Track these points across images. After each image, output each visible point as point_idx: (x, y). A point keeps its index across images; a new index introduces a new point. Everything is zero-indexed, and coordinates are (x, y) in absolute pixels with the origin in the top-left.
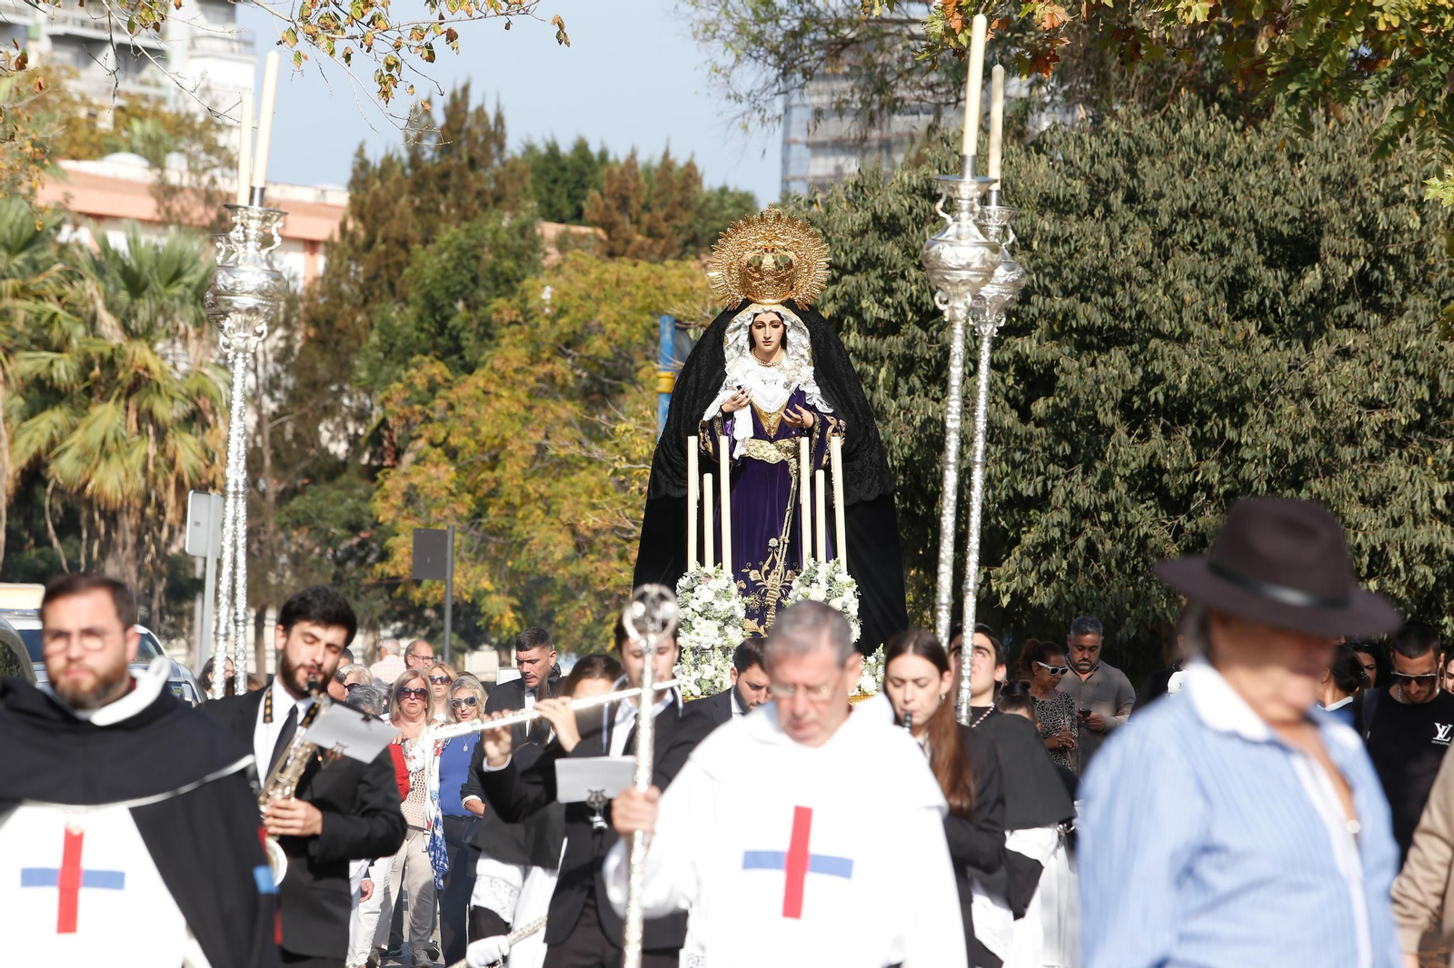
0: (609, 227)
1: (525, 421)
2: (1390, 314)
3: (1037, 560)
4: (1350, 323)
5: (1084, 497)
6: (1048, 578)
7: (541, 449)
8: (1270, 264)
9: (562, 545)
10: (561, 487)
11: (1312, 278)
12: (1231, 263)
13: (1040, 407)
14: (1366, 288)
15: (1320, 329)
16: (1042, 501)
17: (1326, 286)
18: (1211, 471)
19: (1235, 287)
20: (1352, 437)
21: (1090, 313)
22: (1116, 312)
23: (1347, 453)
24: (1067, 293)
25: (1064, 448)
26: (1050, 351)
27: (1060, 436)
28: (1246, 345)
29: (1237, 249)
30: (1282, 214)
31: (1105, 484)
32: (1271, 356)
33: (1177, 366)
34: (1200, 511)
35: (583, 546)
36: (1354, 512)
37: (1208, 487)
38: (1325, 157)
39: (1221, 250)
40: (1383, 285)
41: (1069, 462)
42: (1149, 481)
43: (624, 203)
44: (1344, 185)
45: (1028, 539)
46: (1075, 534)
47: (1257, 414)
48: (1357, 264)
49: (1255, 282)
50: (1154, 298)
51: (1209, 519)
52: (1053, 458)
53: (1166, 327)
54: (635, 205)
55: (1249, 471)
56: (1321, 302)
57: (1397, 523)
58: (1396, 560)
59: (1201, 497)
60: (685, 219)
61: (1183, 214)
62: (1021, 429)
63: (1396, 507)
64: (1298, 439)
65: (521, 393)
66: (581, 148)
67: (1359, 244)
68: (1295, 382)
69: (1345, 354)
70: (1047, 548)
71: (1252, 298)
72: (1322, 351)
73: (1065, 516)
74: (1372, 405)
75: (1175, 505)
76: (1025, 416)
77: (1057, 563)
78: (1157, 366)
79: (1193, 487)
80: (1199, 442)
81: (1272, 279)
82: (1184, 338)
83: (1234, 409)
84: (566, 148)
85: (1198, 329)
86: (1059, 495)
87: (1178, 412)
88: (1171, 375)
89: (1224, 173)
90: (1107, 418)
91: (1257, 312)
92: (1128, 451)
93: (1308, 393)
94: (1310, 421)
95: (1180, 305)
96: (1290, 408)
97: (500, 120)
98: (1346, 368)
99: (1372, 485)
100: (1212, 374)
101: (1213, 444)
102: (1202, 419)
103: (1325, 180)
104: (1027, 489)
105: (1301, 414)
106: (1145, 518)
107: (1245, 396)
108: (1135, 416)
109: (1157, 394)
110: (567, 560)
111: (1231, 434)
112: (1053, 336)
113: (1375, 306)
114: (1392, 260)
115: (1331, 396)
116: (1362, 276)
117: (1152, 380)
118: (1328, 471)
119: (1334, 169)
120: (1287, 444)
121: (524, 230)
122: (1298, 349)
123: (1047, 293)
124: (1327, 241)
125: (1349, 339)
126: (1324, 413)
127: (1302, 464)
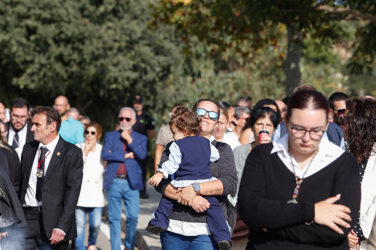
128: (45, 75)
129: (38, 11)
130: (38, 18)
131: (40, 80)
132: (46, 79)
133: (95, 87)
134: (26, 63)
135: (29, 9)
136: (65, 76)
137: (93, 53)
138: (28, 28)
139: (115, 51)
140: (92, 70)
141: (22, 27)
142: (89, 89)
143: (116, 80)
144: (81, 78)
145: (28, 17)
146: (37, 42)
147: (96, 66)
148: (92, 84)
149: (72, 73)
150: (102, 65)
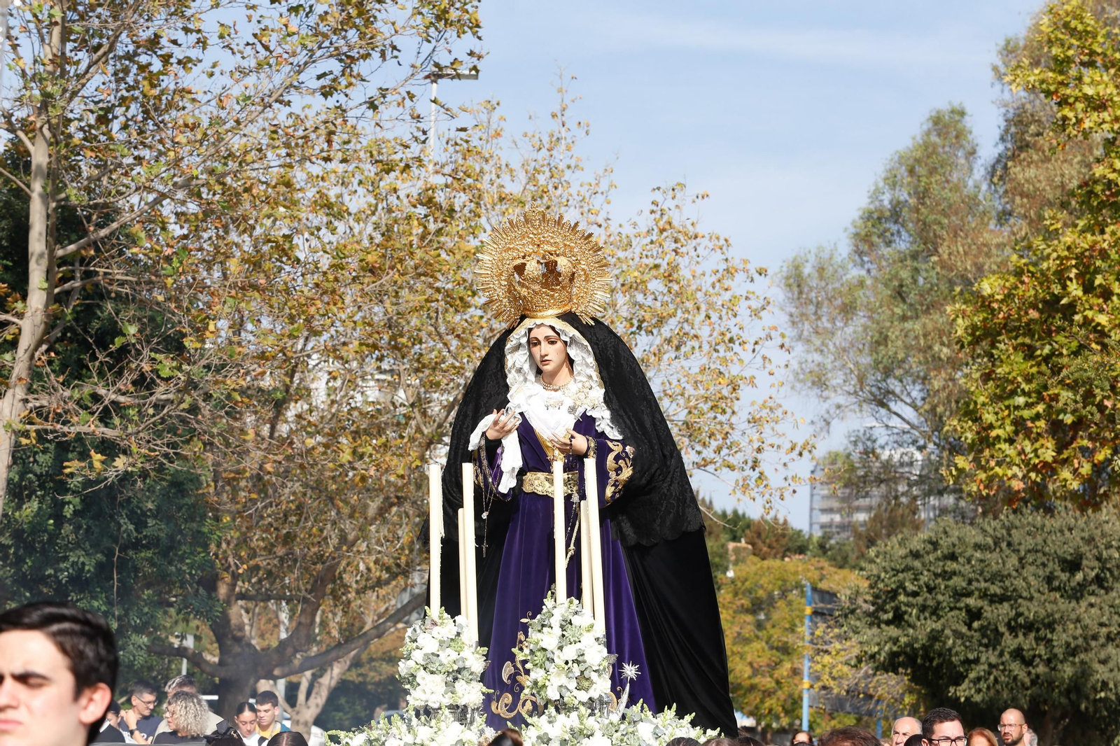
0: (753, 544)
1: (732, 623)
2: (1108, 590)
3: (975, 684)
4: (1093, 593)
5: (993, 660)
6: (979, 691)
7: (739, 634)
8: (1063, 570)
9: (748, 672)
10: (746, 649)
11: (1079, 576)
12: (1048, 570)
13: (976, 625)
14: (1099, 581)
15: (1082, 596)
16: (977, 661)
17: (1085, 579)
18: (1041, 650)
19: (1049, 579)
20: (1095, 637)
21: (995, 589)
22: (1006, 589)
23: (1093, 644)
24: (986, 581)
25: (985, 641)
26: (980, 603)
27: (984, 636)
28: (1055, 602)
29: (1051, 564)
30: (1067, 551)
31: (1001, 655)
32: (1064, 605)
33: (1029, 610)
34: (1037, 666)
35: (756, 672)
36: (1097, 666)
37: (1040, 656)
38: (1083, 530)
39: (1044, 565)
40: (1105, 579)
41: (986, 646)
42: (1018, 654)
43: (759, 535)
44: (1090, 541)
45: (972, 675)
46: (990, 673)
47: (1059, 628)
48: (1096, 571)
49: (1058, 577)
50: (1019, 583)
51: (1041, 669)
52: (981, 644)
53: (1025, 594)
54: (763, 536)
55: (1056, 650)
56: (1082, 586)
57: (1111, 670)
58: (1111, 685)
59: (1037, 660)
60: (784, 541)
61: (1029, 551)
62: (969, 633)
63: (1111, 665)
64: (1075, 638)
65: (731, 612)
66: (735, 512)
67: (1096, 564)
68: (1073, 616)
69: (1092, 605)
70: (979, 679)
71: (1056, 583)
72: (1084, 604)
73: (986, 667)
74: (1102, 625)
75: (1028, 663)
76: (970, 628)
77: (983, 685)
78: (1021, 610)
79: (1034, 656)
80: (1037, 639)
81: (1064, 576)
82: (1031, 599)
83: (1050, 626)
84: (729, 512)
85: (1036, 595)
86: (983, 659)
87: (1029, 627)
88: (1026, 613)
89: (1045, 535)
90: (1002, 629)
91: (1058, 589)
92: (1010, 642)
93: (1078, 620)
94: (1079, 631)
95: (1029, 586)
96: (1072, 626)
97: (711, 502)
98: (1093, 611)
99: (1102, 656)
100: (1042, 613)
101: (1042, 639)
102: (1038, 630)
103: (1082, 539)
104: (971, 656)
105: (1076, 628)
106: (1016, 668)
107: (1054, 621)
108: (1012, 629)
109: (1021, 620)
110: (750, 678)
111: (1049, 636)
112: (980, 597)
113: (1101, 586)
114: (1109, 569)
115: (1087, 621)
116: (1097, 576)
117: (1019, 615)
118: (1086, 650)
119: (1086, 535)
120: (1071, 640)
121: (723, 546)
122: (1074, 604)
123: (978, 581)
124: (1085, 562)
125: (1093, 599)
126: (1085, 627)
127: (1077, 646)
128: (996, 680)
129: (983, 585)
130: (984, 595)
131: (988, 688)
132: (998, 687)
133: (1073, 696)
134: (968, 662)
135: (970, 582)
136: (1027, 681)
137: (1068, 644)
138: (968, 609)
139: (1102, 640)
140: (1068, 671)
141: (960, 609)
142: (1063, 700)
143: (1105, 685)
144: (1050, 683)
145: (969, 594)
146: (982, 629)
147: (1073, 664)
148: (1068, 692)
149: (1038, 676)
150: (1083, 662)
